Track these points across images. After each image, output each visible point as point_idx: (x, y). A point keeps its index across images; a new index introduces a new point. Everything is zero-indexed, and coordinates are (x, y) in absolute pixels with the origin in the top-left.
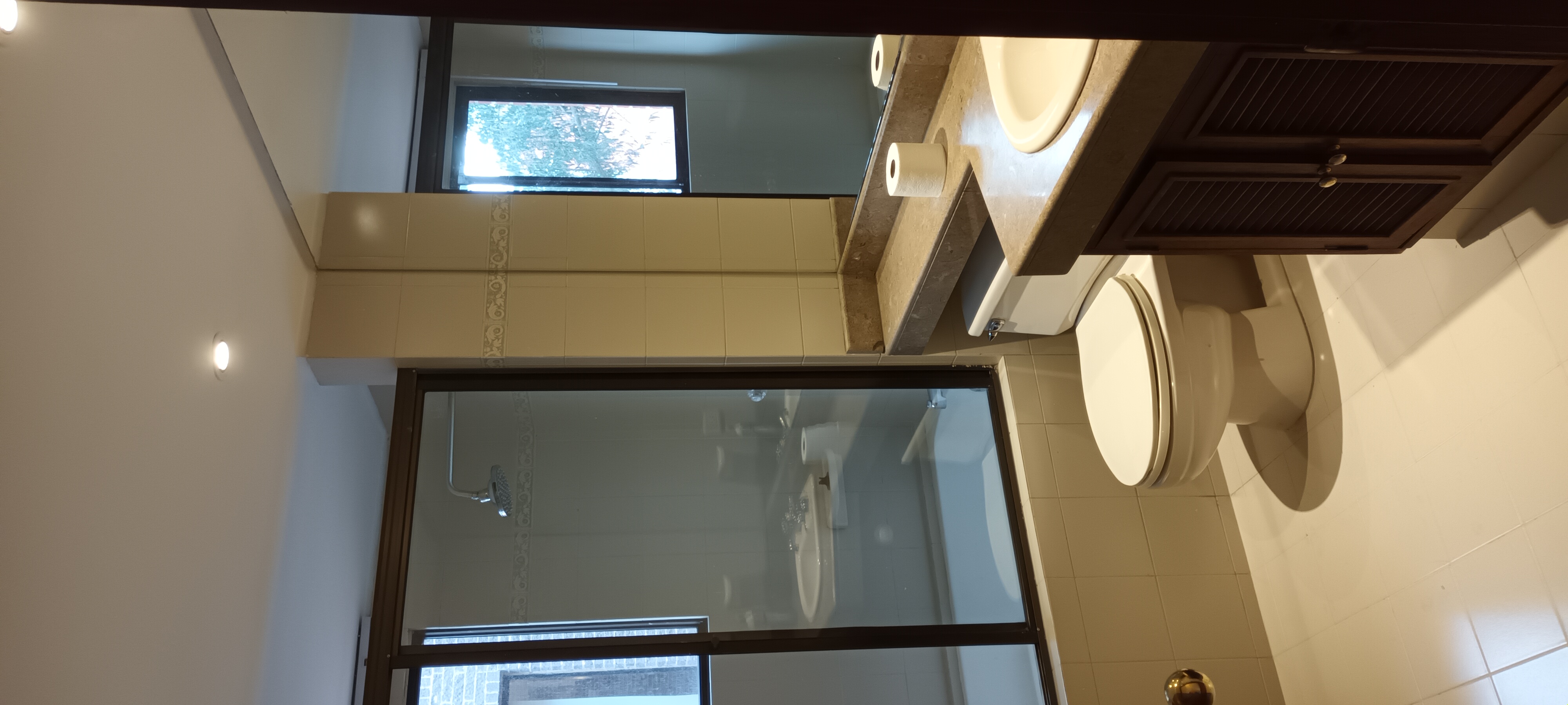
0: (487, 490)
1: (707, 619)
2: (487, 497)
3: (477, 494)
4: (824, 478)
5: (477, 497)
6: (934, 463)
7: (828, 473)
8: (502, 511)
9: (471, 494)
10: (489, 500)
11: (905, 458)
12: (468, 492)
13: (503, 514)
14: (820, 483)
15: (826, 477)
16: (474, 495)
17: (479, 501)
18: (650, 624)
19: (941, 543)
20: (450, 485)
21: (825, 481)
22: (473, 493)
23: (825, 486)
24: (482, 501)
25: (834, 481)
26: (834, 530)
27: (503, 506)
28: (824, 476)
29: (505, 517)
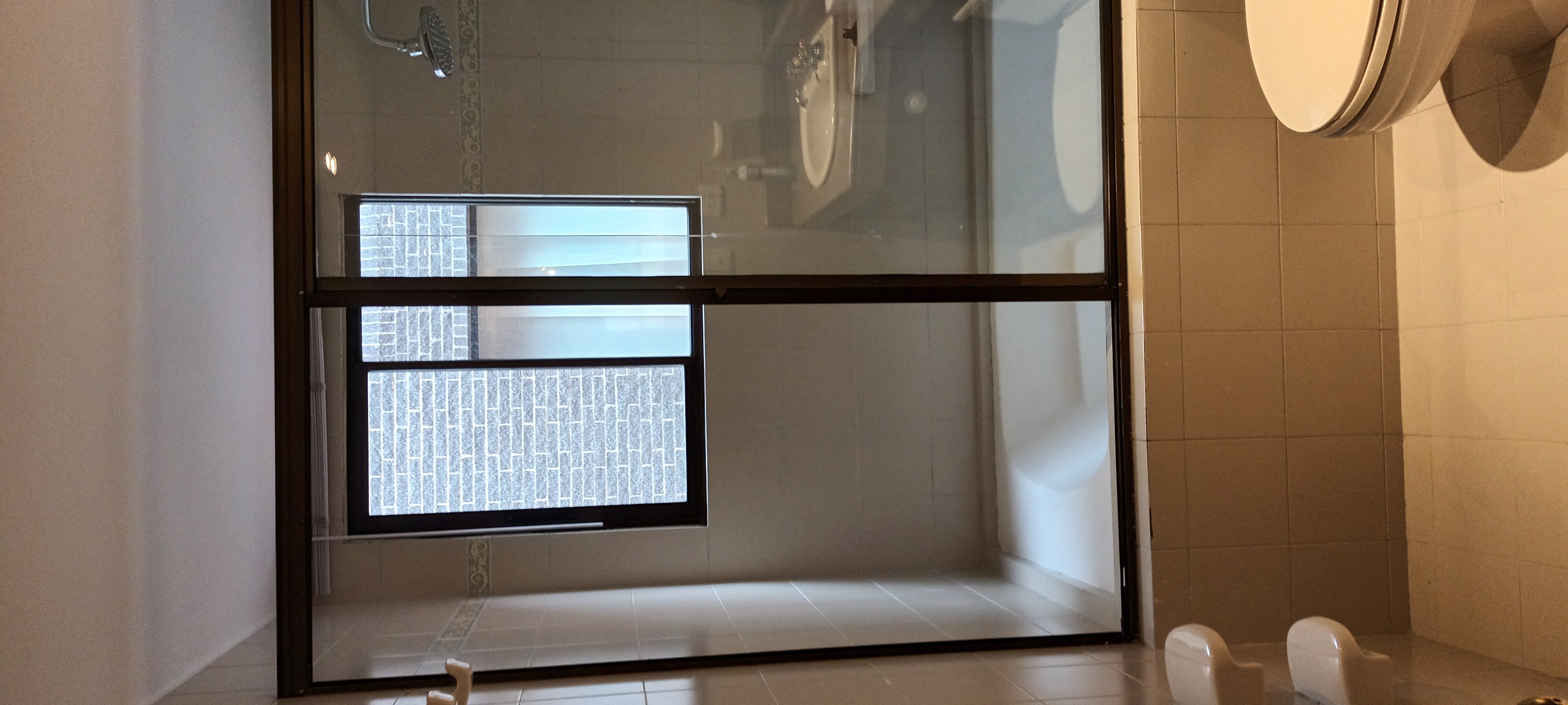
0: (416, 40)
1: (700, 199)
2: (418, 51)
3: (405, 44)
4: (849, 30)
5: (405, 48)
6: (990, 22)
7: (855, 25)
8: (438, 69)
9: (397, 44)
10: (421, 53)
11: (958, 16)
12: (392, 41)
13: (440, 73)
14: (845, 36)
15: (852, 29)
16: (400, 45)
17: (407, 53)
18: (632, 201)
19: (985, 120)
20: (368, 30)
21: (852, 34)
22: (399, 42)
23: (850, 40)
24: (412, 55)
25: (863, 35)
26: (857, 96)
27: (440, 65)
28: (850, 27)
29: (444, 78)
